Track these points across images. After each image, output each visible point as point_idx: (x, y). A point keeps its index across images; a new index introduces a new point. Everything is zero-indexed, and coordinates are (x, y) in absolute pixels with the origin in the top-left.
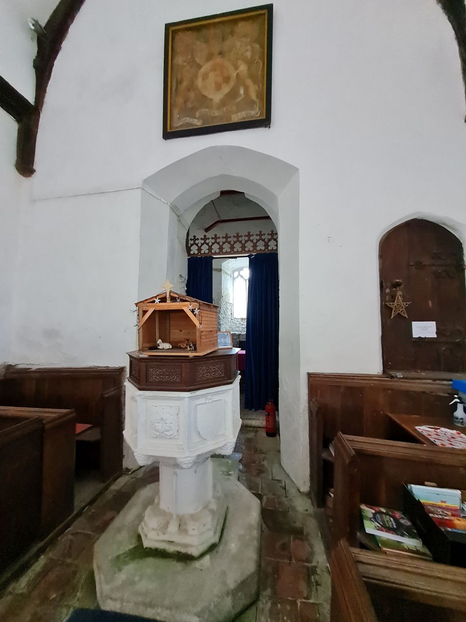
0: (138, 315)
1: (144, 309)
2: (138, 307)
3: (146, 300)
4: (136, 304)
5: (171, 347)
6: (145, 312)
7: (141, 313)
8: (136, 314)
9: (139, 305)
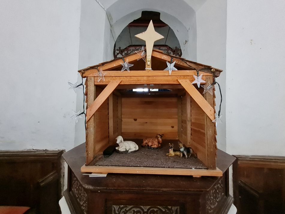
0: (86, 94)
1: (99, 81)
2: (85, 79)
3: (103, 64)
4: (82, 72)
5: (137, 148)
6: (100, 88)
7: (92, 89)
8: (81, 91)
9: (87, 74)
